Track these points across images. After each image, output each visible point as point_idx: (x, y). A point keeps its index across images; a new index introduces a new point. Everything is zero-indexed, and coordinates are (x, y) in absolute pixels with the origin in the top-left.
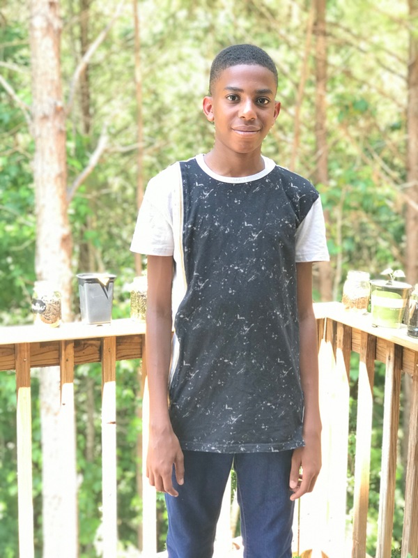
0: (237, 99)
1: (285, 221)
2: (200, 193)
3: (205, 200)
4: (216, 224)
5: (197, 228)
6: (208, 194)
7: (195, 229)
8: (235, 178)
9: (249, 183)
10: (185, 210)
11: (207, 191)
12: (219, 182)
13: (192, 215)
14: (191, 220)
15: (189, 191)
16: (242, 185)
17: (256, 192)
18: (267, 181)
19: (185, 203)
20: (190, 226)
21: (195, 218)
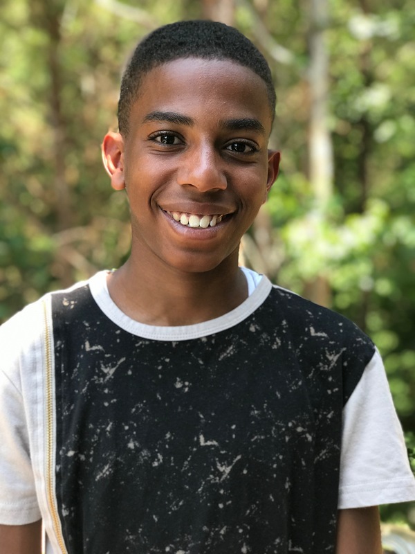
0: (176, 141)
1: (295, 426)
2: (93, 368)
3: (105, 386)
4: (131, 445)
5: (88, 456)
6: (112, 371)
7: (83, 457)
8: (177, 329)
9: (209, 337)
10: (59, 413)
11: (110, 362)
12: (138, 338)
13: (75, 425)
14: (73, 437)
15: (69, 369)
16: (195, 343)
17: (226, 359)
18: (252, 329)
19: (58, 398)
20: (71, 453)
21: (82, 432)
